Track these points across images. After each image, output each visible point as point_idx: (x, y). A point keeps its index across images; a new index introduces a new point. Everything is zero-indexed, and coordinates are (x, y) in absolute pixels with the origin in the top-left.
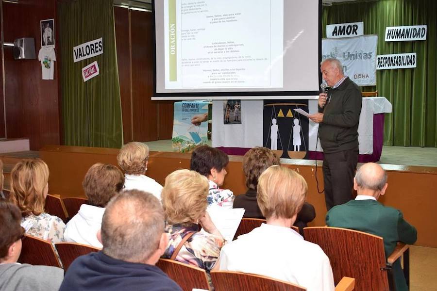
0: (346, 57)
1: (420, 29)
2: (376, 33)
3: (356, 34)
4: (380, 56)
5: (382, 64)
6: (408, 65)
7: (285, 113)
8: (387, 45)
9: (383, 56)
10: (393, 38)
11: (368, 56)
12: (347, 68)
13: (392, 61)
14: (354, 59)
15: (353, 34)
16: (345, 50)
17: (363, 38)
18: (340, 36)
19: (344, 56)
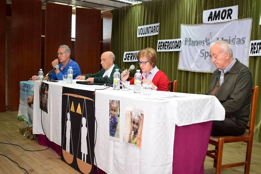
3: (231, 18)
4: (254, 42)
5: (255, 51)
9: (257, 41)
11: (241, 41)
15: (227, 18)
17: (237, 22)
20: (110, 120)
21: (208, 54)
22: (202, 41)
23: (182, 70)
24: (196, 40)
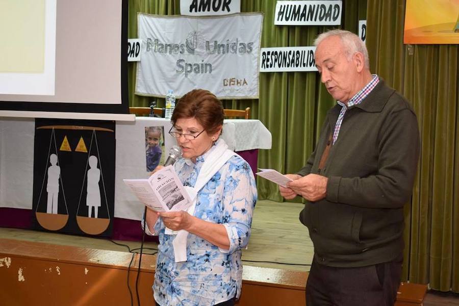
0: (212, 49)
1: (331, 6)
2: (261, 11)
3: (229, 10)
4: (266, 50)
5: (269, 63)
6: (311, 65)
7: (73, 144)
8: (278, 31)
9: (272, 50)
10: (287, 19)
11: (247, 48)
12: (212, 68)
13: (285, 58)
14: (223, 53)
15: (223, 10)
16: (209, 37)
17: (239, 17)
18: (201, 13)
19: (208, 47)
20: (148, 152)
21: (191, 68)
22: (180, 45)
23: (143, 95)
24: (168, 44)
